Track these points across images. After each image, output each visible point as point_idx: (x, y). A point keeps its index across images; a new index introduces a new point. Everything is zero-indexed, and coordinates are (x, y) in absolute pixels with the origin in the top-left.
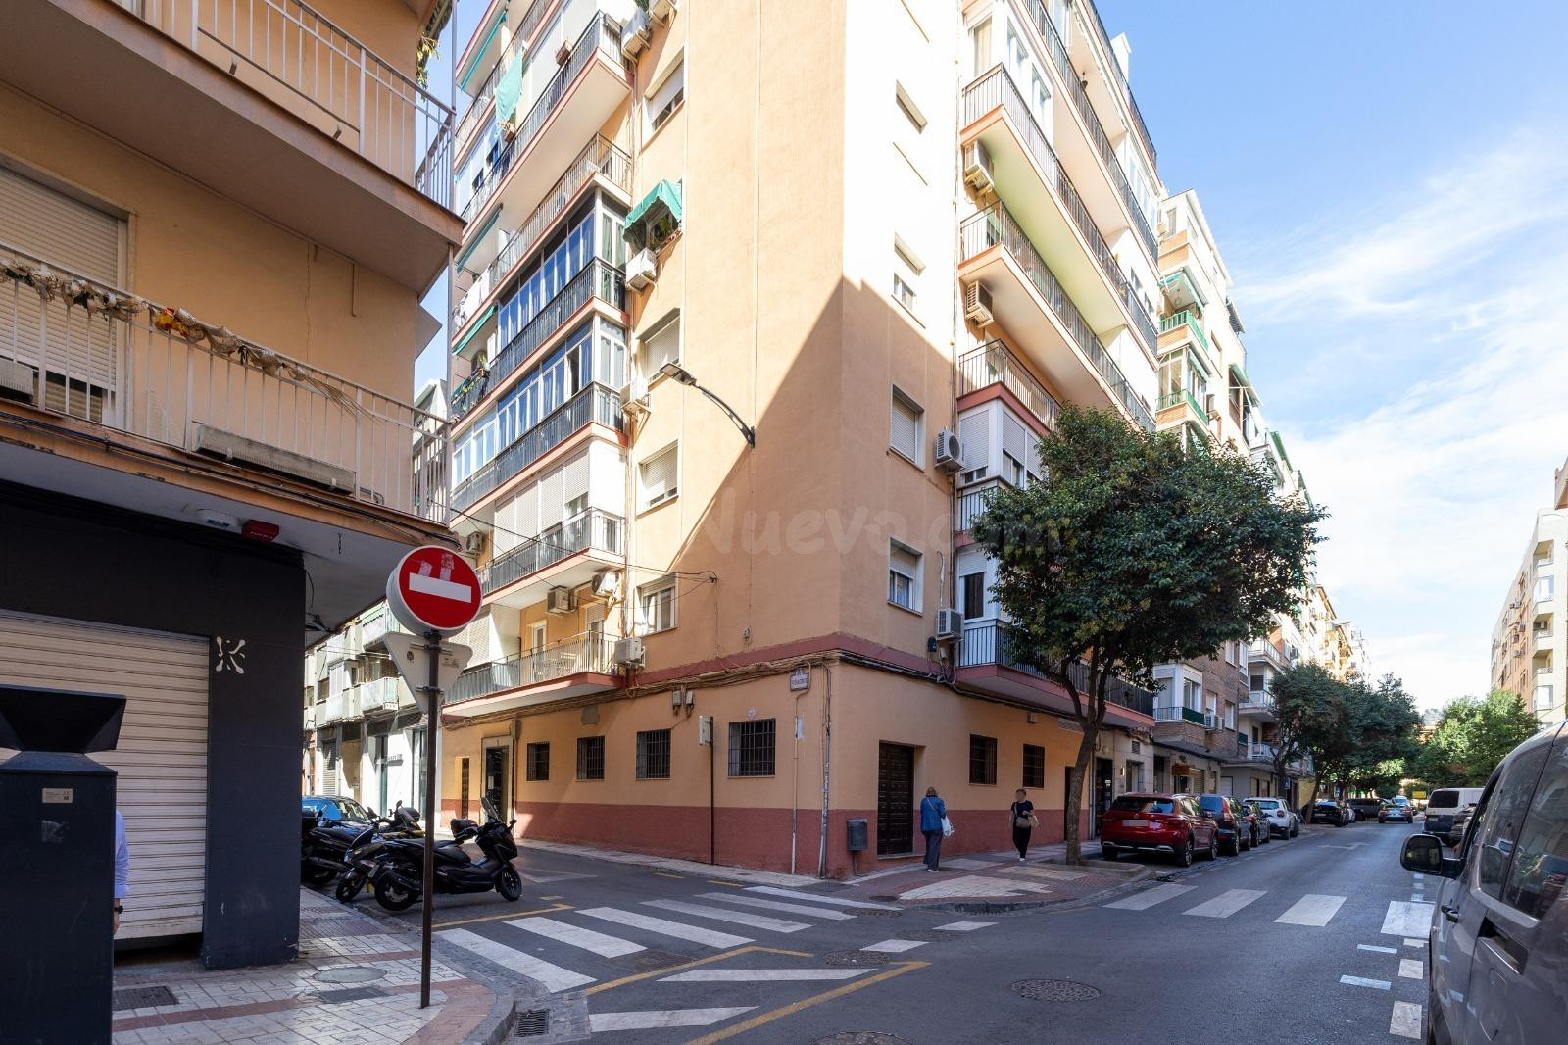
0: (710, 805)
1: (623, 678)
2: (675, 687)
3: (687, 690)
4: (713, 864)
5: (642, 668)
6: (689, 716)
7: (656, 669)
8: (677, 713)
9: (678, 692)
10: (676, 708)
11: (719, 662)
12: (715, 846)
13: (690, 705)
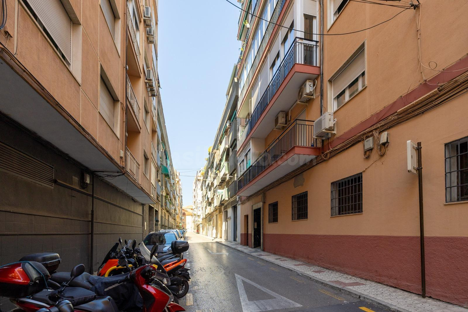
0: (419, 235)
1: (319, 148)
2: (367, 135)
3: (380, 133)
4: (424, 296)
5: (334, 134)
6: (382, 156)
7: (346, 130)
8: (368, 158)
9: (371, 138)
10: (368, 153)
11: (426, 86)
12: (427, 278)
13: (384, 144)
